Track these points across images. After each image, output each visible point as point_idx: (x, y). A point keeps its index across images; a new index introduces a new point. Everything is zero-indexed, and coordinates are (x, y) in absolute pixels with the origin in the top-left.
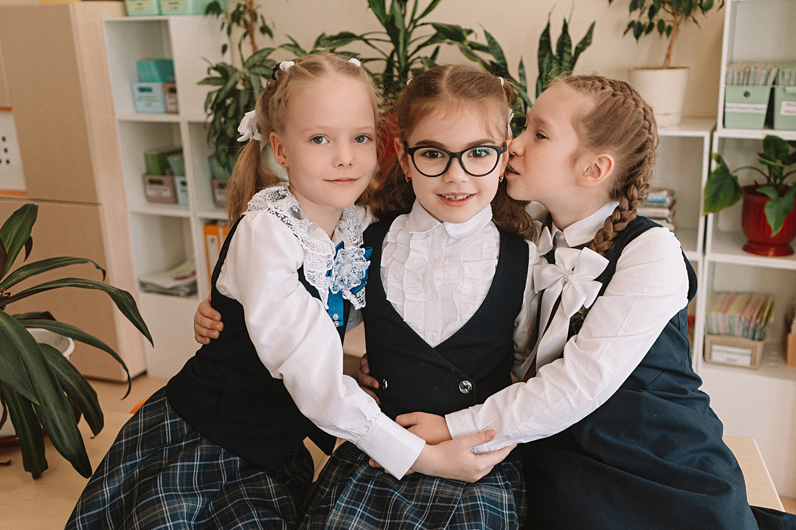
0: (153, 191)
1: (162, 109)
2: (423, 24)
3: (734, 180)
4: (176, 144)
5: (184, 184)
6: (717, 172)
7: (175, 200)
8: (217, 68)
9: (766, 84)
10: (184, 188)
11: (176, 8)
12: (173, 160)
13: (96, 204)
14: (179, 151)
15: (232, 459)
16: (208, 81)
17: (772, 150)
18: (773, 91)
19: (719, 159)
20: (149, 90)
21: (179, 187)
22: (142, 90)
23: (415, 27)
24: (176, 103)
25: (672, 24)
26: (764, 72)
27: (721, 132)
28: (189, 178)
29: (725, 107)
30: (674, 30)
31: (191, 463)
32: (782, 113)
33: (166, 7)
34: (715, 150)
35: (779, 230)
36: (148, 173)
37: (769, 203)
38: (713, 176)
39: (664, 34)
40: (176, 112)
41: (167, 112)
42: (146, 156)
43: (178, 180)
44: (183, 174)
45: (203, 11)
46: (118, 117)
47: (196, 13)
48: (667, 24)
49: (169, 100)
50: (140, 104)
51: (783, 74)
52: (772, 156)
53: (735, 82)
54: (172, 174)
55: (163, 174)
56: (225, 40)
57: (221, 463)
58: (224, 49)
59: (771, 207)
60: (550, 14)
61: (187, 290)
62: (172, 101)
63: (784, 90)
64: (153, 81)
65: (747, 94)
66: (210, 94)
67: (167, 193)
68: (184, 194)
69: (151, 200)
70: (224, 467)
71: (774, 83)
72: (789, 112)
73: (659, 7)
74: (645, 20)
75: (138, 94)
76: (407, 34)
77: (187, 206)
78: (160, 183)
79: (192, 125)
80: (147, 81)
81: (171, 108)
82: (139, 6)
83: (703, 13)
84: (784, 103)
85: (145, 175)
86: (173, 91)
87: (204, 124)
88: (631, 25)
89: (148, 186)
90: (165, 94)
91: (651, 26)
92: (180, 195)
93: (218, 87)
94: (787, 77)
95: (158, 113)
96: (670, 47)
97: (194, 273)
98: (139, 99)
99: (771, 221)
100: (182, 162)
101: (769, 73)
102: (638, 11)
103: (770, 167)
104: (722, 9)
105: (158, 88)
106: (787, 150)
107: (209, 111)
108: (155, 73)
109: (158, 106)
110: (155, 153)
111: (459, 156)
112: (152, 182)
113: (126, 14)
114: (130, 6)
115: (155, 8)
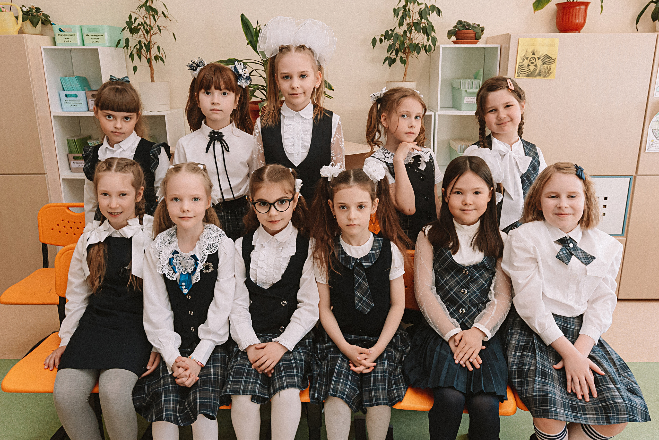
0: (76, 165)
1: (84, 109)
11: (97, 42)
13: (44, 174)
20: (76, 96)
22: (67, 96)
25: (406, 59)
27: (439, 112)
30: (407, 62)
32: (465, 102)
33: (88, 40)
36: (71, 152)
39: (403, 64)
41: (88, 111)
42: (68, 141)
45: (114, 45)
46: (53, 114)
47: (111, 46)
48: (404, 59)
50: (66, 106)
64: (76, 90)
69: (73, 171)
72: (468, 102)
74: (393, 56)
75: (63, 98)
80: (71, 90)
82: (67, 40)
83: (426, 53)
84: (466, 97)
85: (68, 154)
88: (386, 59)
89: (73, 162)
90: (88, 98)
91: (395, 60)
95: (81, 111)
96: (406, 70)
98: (65, 102)
102: (391, 52)
105: (81, 94)
108: (77, 85)
109: (82, 107)
110: (75, 139)
112: (75, 158)
113: (55, 44)
114: (59, 40)
115: (79, 42)
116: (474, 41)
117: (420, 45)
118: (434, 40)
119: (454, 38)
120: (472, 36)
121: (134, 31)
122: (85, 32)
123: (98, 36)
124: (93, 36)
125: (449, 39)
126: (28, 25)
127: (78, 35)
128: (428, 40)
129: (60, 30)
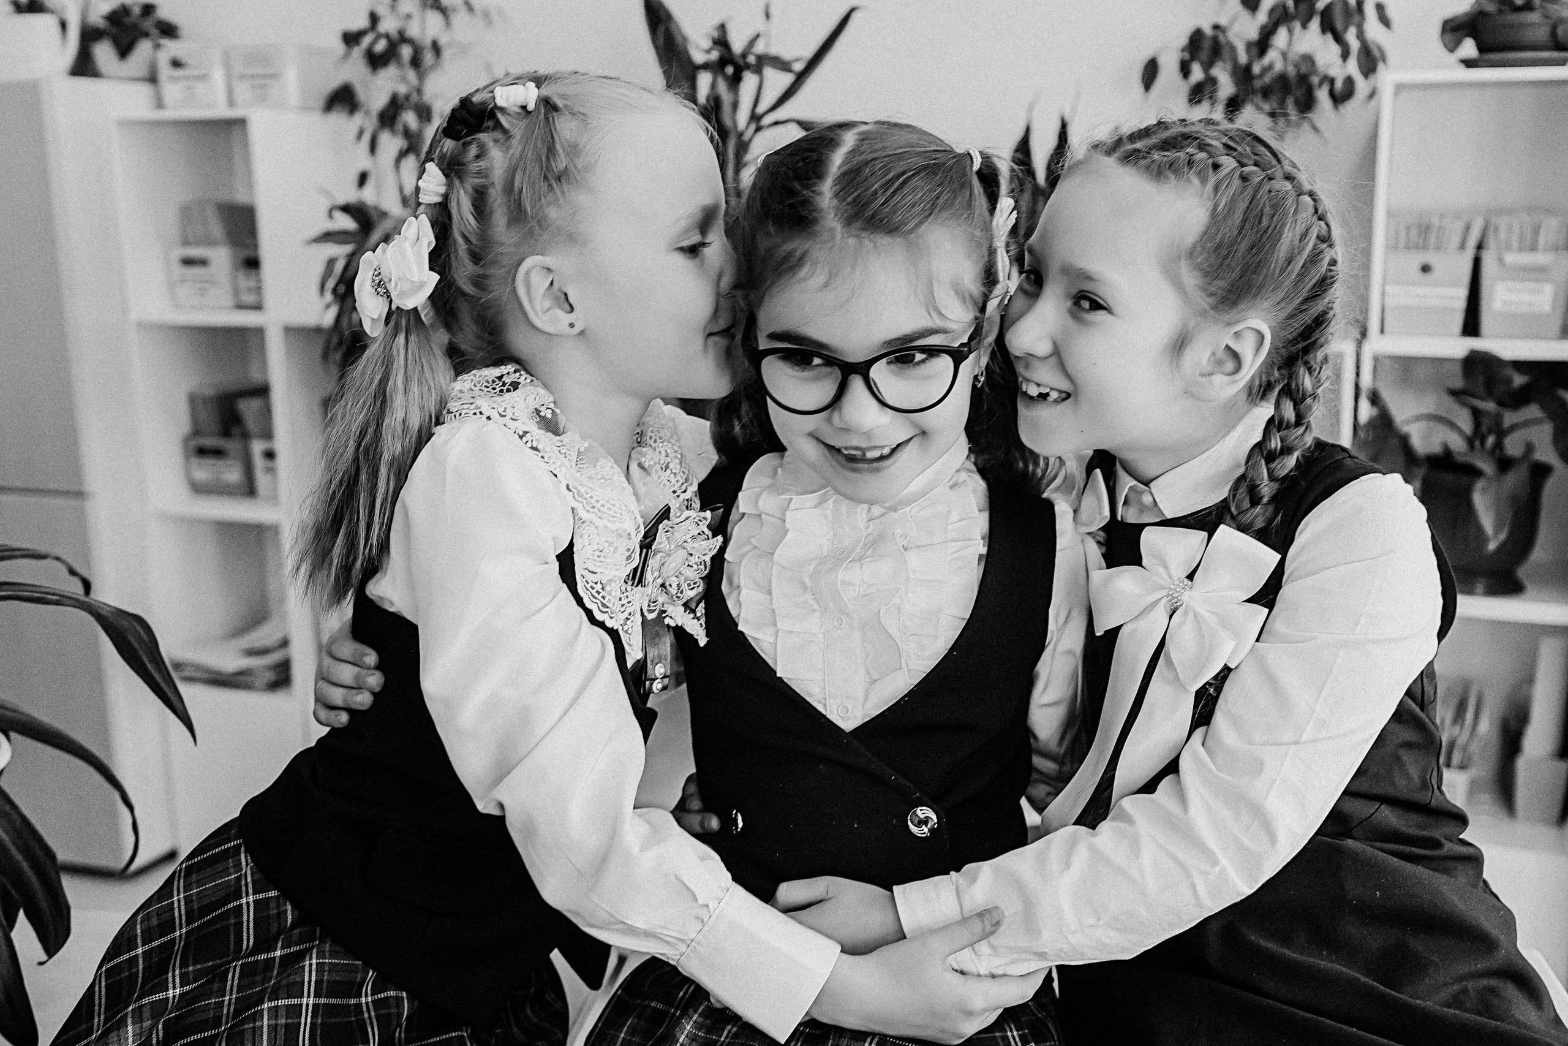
0: (203, 471)
1: (228, 300)
2: (776, 123)
3: (1404, 441)
4: (256, 376)
5: (270, 455)
6: (1371, 423)
7: (249, 489)
8: (346, 209)
9: (1462, 246)
10: (269, 464)
11: (264, 96)
12: (248, 408)
13: (80, 494)
14: (262, 391)
15: (392, 993)
16: (328, 237)
17: (1481, 379)
18: (1477, 263)
19: (1375, 399)
20: (203, 262)
21: (259, 462)
22: (188, 262)
23: (758, 129)
24: (258, 290)
26: (1459, 226)
27: (1375, 345)
28: (282, 442)
29: (1383, 295)
31: (295, 1001)
32: (1497, 306)
33: (243, 90)
34: (1366, 380)
35: (1503, 536)
36: (196, 432)
37: (1480, 484)
38: (1362, 434)
40: (258, 307)
41: (240, 307)
42: (193, 399)
43: (257, 447)
44: (268, 434)
45: (321, 103)
46: (133, 316)
47: (304, 108)
49: (245, 282)
50: (183, 291)
51: (1496, 229)
52: (1481, 391)
53: (1402, 244)
54: (246, 436)
55: (226, 433)
56: (363, 161)
57: (367, 1003)
58: (363, 179)
59: (1483, 490)
60: (1030, 109)
61: (270, 676)
62: (253, 284)
63: (1501, 260)
64: (211, 243)
65: (1426, 269)
66: (331, 262)
67: (233, 475)
68: (269, 477)
69: (199, 489)
70: (373, 1013)
71: (1480, 247)
72: (1511, 304)
73: (1244, 101)
75: (179, 270)
76: (743, 147)
77: (274, 499)
78: (218, 453)
79: (293, 332)
80: (199, 243)
81: (249, 299)
82: (188, 93)
84: (1500, 286)
85: (186, 440)
86: (252, 264)
87: (318, 330)
89: (194, 460)
90: (236, 268)
92: (262, 480)
93: (348, 248)
94: (1503, 235)
95: (220, 308)
97: (285, 643)
98: (182, 281)
99: (1487, 520)
100: (267, 412)
101: (1467, 228)
102: (1205, 105)
103: (1476, 414)
104: (1373, 102)
105: (221, 257)
106: (1509, 381)
107: (329, 297)
108: (216, 229)
109: (222, 295)
110: (209, 392)
111: (863, 369)
112: (202, 452)
113: (160, 104)
114: (172, 90)
115: (221, 97)
116: (1546, 54)
117: (1315, 80)
118: (1370, 61)
119: (1469, 48)
120: (1541, 33)
121: (376, 61)
122: (238, 68)
123: (265, 76)
124: (252, 77)
125: (1452, 51)
126: (104, 53)
127: (218, 76)
128: (1345, 55)
129: (176, 64)
